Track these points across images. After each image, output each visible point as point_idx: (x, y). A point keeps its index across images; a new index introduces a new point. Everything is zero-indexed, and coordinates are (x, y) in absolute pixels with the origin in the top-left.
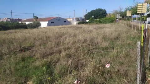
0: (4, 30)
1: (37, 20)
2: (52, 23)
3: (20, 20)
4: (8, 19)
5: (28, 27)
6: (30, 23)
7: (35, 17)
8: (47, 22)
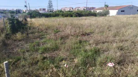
0: (79, 17)
1: (107, 8)
2: (122, 11)
3: (93, 8)
4: (85, 7)
5: (97, 15)
6: (100, 12)
7: (106, 5)
8: (117, 11)
